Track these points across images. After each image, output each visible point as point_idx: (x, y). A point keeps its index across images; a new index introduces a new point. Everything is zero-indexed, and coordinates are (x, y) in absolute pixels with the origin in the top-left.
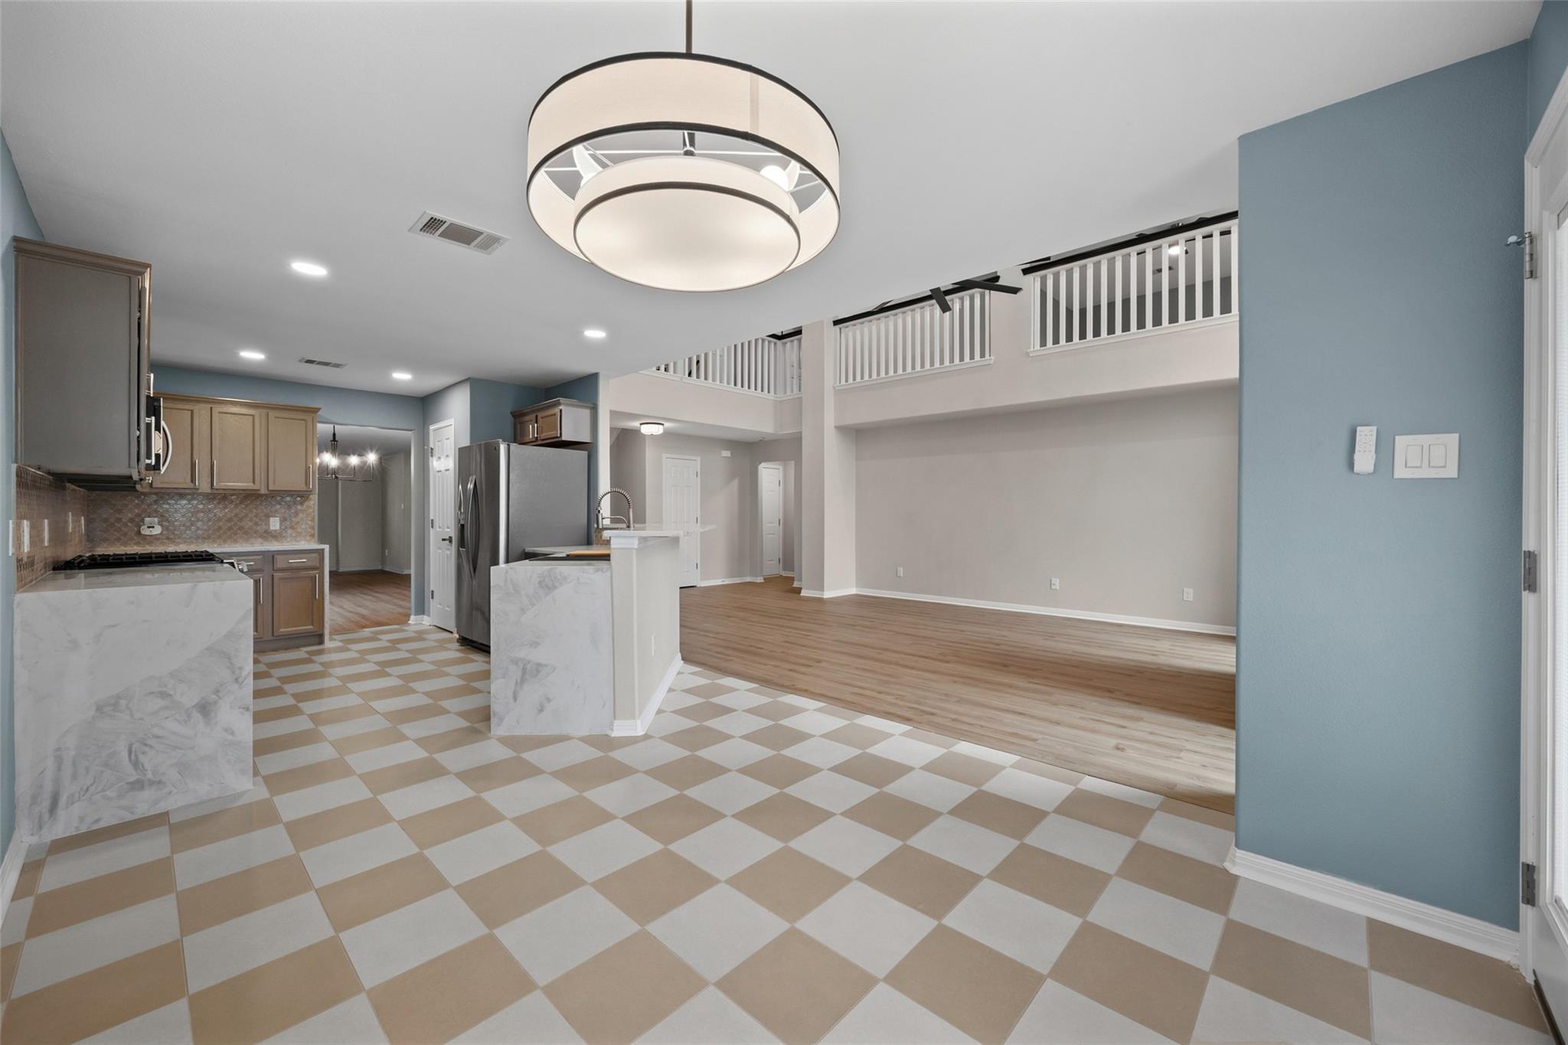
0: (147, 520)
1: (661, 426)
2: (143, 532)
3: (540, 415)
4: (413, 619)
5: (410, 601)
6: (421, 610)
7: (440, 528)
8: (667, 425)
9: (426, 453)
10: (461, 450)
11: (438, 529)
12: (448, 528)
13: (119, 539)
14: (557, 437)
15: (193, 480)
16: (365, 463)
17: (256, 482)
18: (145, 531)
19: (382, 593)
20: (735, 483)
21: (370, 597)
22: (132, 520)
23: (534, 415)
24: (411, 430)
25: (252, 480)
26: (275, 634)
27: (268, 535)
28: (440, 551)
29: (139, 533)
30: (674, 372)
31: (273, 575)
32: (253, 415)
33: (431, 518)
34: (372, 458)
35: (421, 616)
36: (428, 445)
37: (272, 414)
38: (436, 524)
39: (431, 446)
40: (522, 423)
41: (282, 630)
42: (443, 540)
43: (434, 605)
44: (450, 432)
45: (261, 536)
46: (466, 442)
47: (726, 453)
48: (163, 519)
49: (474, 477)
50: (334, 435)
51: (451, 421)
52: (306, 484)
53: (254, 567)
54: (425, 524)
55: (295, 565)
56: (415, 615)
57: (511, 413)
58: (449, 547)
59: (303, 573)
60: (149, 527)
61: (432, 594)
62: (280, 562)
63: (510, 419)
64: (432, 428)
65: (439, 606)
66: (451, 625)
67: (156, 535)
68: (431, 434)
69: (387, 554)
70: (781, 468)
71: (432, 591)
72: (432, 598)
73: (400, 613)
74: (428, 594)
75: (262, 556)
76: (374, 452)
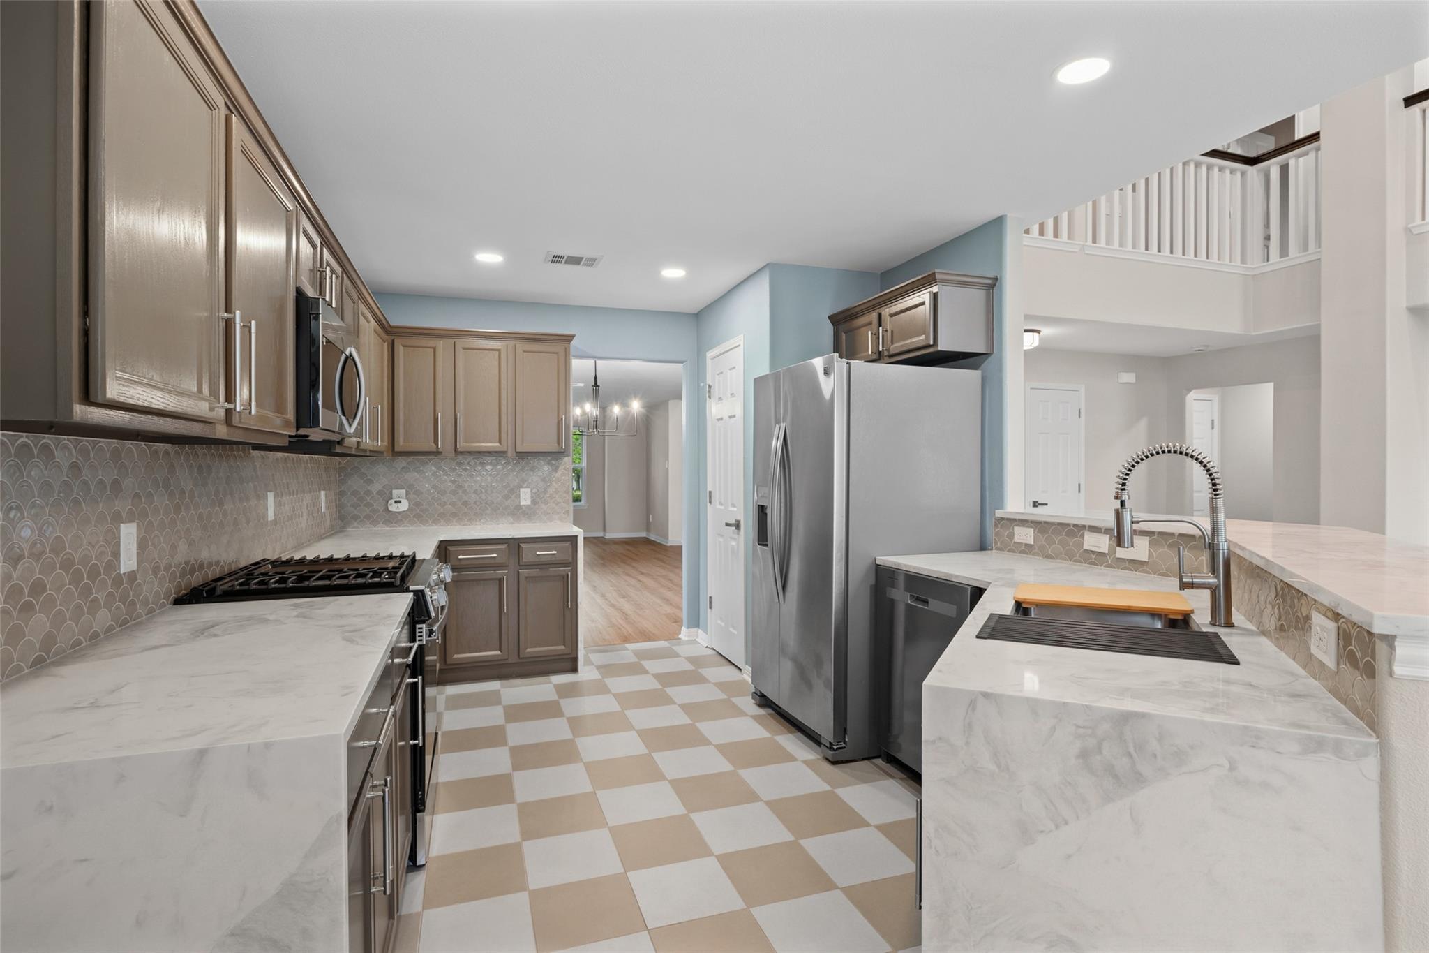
0: (395, 492)
1: (1036, 335)
2: (391, 508)
3: (886, 311)
4: (684, 634)
5: (680, 593)
6: (695, 622)
7: (721, 504)
8: (1047, 331)
9: (702, 393)
10: (759, 382)
11: (719, 507)
12: (733, 506)
13: (367, 517)
14: (929, 346)
15: (436, 442)
16: (628, 414)
17: (502, 442)
18: (393, 507)
19: (648, 575)
20: (1143, 424)
21: (633, 582)
22: (379, 493)
23: (874, 316)
24: (682, 362)
25: (498, 440)
26: (521, 656)
27: (520, 513)
28: (721, 540)
29: (387, 510)
30: (1069, 238)
31: (518, 572)
32: (499, 350)
33: (709, 489)
34: (636, 406)
35: (696, 629)
36: (704, 380)
37: (521, 346)
38: (716, 497)
39: (709, 382)
40: (851, 332)
41: (529, 650)
42: (727, 525)
43: (712, 618)
44: (737, 357)
45: (513, 514)
46: (764, 369)
47: (1128, 377)
48: (411, 490)
49: (783, 426)
50: (596, 378)
51: (739, 340)
52: (558, 443)
53: (497, 561)
54: (700, 497)
55: (542, 559)
56: (688, 628)
57: (829, 317)
58: (736, 536)
59: (552, 571)
60: (396, 502)
61: (711, 602)
62: (528, 554)
63: (829, 328)
64: (709, 354)
65: (719, 622)
66: (737, 653)
67: (404, 511)
68: (709, 362)
69: (651, 520)
70: (1216, 399)
71: (711, 598)
72: (711, 607)
73: (668, 615)
74: (704, 603)
75: (506, 545)
76: (637, 399)
